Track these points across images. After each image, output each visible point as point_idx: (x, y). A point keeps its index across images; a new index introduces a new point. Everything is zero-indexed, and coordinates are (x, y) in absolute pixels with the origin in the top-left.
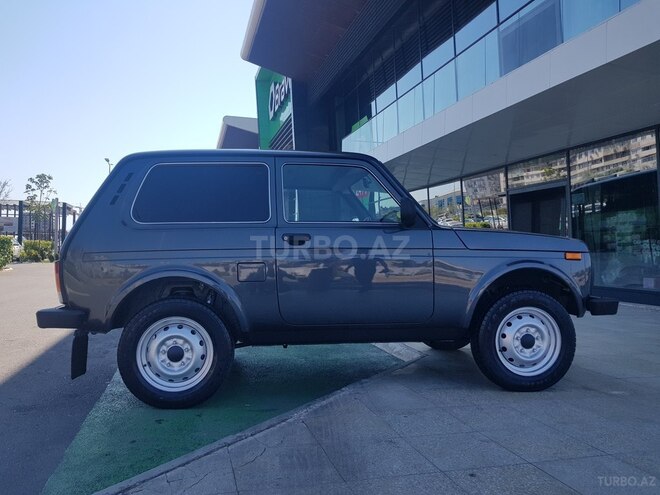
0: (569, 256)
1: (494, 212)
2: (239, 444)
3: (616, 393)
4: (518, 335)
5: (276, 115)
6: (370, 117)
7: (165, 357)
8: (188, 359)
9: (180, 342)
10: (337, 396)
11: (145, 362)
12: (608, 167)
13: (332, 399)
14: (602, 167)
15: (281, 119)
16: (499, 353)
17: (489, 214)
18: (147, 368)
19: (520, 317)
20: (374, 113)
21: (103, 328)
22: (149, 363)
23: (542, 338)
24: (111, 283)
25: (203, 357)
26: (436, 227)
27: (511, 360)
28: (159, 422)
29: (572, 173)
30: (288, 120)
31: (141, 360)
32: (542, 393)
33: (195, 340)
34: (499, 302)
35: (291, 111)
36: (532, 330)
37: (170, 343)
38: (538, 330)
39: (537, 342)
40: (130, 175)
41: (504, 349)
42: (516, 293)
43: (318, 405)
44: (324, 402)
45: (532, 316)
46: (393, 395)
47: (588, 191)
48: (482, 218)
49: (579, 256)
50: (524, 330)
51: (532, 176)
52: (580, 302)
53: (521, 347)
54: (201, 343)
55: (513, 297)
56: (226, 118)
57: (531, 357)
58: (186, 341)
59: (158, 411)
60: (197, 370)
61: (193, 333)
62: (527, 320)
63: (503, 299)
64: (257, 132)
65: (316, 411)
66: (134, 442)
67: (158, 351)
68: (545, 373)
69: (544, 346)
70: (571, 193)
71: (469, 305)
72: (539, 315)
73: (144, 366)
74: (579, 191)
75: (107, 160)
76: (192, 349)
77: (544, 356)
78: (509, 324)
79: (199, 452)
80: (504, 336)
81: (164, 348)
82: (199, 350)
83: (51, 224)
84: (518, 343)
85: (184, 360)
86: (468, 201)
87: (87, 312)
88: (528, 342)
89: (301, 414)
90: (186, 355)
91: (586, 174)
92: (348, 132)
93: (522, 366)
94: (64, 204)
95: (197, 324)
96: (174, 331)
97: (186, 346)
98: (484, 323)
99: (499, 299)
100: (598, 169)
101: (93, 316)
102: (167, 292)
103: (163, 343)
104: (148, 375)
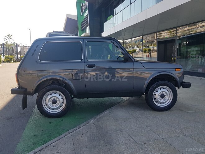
0: (176, 70)
1: (152, 45)
2: (74, 132)
3: (189, 111)
4: (160, 94)
5: (83, 14)
6: (113, 16)
7: (51, 103)
8: (58, 103)
9: (56, 98)
10: (104, 114)
11: (45, 104)
12: (189, 30)
13: (102, 115)
14: (187, 30)
15: (85, 15)
16: (154, 100)
17: (150, 45)
18: (46, 106)
19: (160, 89)
20: (115, 15)
21: (32, 94)
22: (46, 105)
23: (167, 95)
24: (33, 78)
25: (63, 102)
26: (135, 61)
27: (157, 102)
28: (50, 123)
29: (178, 32)
30: (87, 16)
31: (44, 104)
32: (167, 112)
33: (60, 97)
34: (154, 85)
35: (88, 13)
36: (164, 93)
37: (52, 98)
38: (166, 93)
39: (165, 97)
40: (38, 46)
41: (155, 99)
42: (159, 82)
43: (98, 117)
44: (100, 116)
45: (164, 89)
46: (121, 113)
47: (182, 39)
48: (148, 47)
49: (180, 70)
50: (162, 93)
51: (164, 33)
52: (179, 84)
53: (160, 98)
54: (62, 98)
55: (158, 83)
56: (67, 15)
57: (163, 101)
58: (57, 98)
59: (49, 119)
60: (61, 106)
61: (59, 95)
62: (162, 90)
63: (155, 83)
64: (77, 20)
65: (97, 119)
66: (42, 130)
67: (49, 101)
68: (167, 106)
69: (167, 98)
70: (177, 40)
71: (145, 85)
72: (166, 88)
73: (45, 105)
74: (180, 39)
75: (30, 29)
76: (59, 100)
77: (167, 101)
78: (157, 91)
79: (62, 136)
80: (155, 95)
81: (51, 100)
82: (61, 100)
83: (13, 49)
84: (159, 97)
85: (57, 103)
86: (144, 41)
87: (26, 89)
88: (162, 96)
89: (93, 121)
90: (58, 102)
91: (182, 32)
92: (106, 20)
93: (160, 104)
94: (17, 44)
95: (60, 93)
96: (53, 95)
97: (57, 99)
98: (149, 91)
99: (154, 83)
100: (186, 30)
101: (28, 90)
102: (51, 82)
103: (50, 98)
104: (46, 108)
